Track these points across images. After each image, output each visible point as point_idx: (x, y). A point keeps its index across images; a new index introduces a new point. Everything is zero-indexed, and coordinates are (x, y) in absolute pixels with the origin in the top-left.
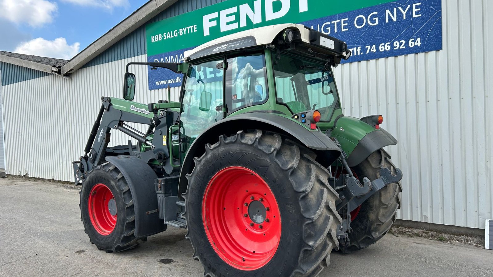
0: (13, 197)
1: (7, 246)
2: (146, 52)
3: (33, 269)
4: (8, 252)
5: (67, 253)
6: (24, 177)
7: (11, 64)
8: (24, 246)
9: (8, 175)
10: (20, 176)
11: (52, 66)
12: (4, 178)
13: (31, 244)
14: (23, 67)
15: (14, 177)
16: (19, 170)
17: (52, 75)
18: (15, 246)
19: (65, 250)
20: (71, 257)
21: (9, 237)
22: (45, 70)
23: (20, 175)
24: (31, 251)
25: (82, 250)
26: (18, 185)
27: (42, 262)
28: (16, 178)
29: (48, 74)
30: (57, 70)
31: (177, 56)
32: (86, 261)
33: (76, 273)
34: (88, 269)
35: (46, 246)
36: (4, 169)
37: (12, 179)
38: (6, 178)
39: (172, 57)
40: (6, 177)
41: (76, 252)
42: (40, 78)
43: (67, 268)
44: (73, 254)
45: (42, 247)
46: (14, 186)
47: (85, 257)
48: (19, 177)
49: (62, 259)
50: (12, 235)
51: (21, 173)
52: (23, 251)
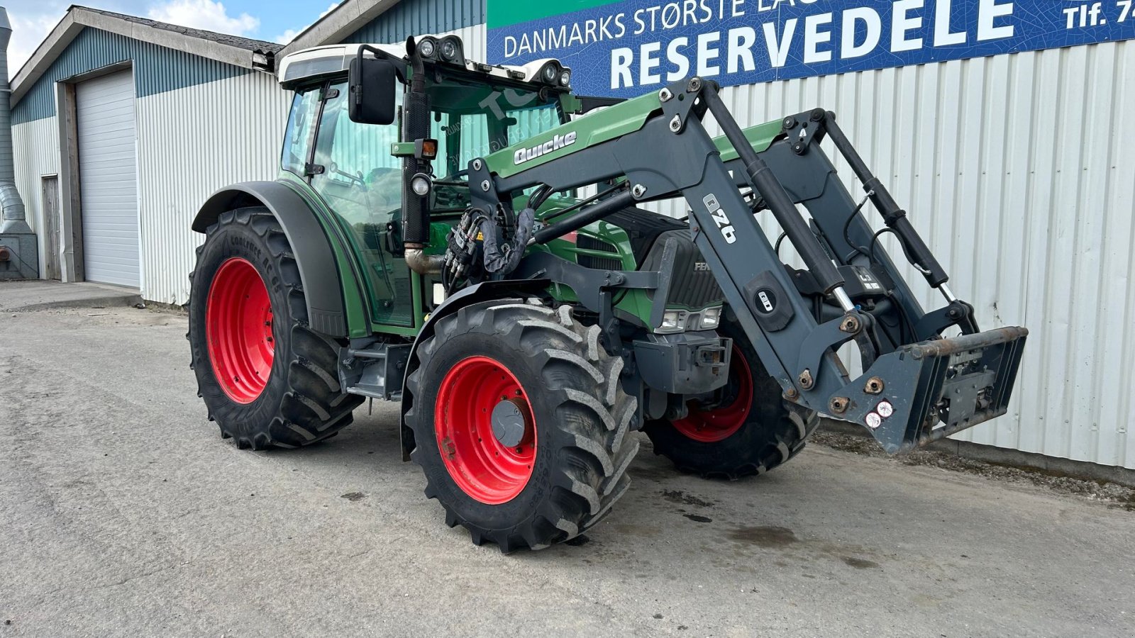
0: (168, 353)
1: (179, 469)
2: (485, 18)
3: (253, 531)
4: (186, 483)
5: (324, 498)
6: (182, 309)
7: (157, 45)
8: (218, 472)
9: (148, 303)
10: (173, 306)
11: (254, 52)
12: (139, 308)
13: (234, 467)
14: (185, 53)
15: (161, 307)
16: (172, 291)
17: (252, 74)
18: (198, 470)
19: (315, 489)
20: (336, 509)
21: (180, 446)
22: (237, 60)
23: (173, 304)
24: (238, 484)
25: (357, 492)
26: (173, 326)
27: (269, 514)
28: (165, 310)
29: (242, 71)
30: (265, 62)
31: (564, 28)
32: (372, 521)
33: (358, 551)
34: (384, 542)
35: (269, 475)
36: (139, 289)
37: (156, 312)
38: (143, 308)
39: (551, 30)
40: (144, 306)
41: (343, 496)
42: (223, 80)
43: (333, 537)
44: (337, 501)
45: (260, 476)
46: (165, 327)
47: (368, 512)
48: (172, 309)
49: (316, 511)
50: (185, 442)
51: (176, 299)
52: (218, 483)
